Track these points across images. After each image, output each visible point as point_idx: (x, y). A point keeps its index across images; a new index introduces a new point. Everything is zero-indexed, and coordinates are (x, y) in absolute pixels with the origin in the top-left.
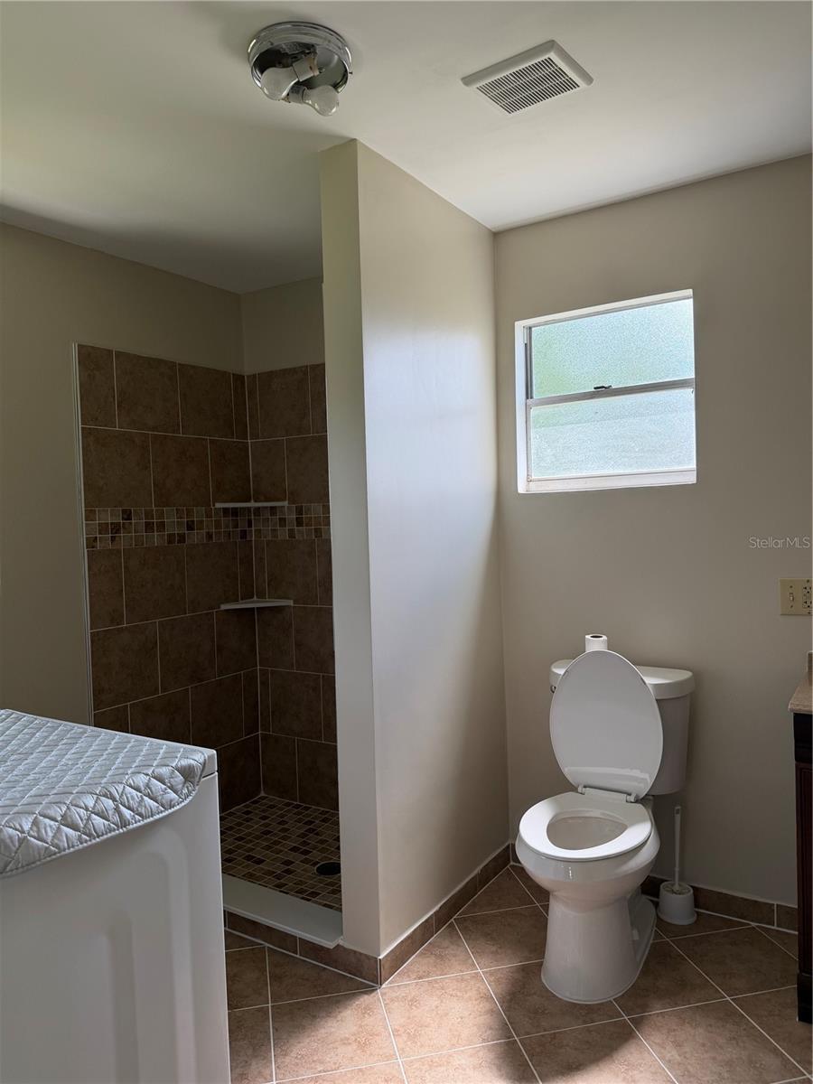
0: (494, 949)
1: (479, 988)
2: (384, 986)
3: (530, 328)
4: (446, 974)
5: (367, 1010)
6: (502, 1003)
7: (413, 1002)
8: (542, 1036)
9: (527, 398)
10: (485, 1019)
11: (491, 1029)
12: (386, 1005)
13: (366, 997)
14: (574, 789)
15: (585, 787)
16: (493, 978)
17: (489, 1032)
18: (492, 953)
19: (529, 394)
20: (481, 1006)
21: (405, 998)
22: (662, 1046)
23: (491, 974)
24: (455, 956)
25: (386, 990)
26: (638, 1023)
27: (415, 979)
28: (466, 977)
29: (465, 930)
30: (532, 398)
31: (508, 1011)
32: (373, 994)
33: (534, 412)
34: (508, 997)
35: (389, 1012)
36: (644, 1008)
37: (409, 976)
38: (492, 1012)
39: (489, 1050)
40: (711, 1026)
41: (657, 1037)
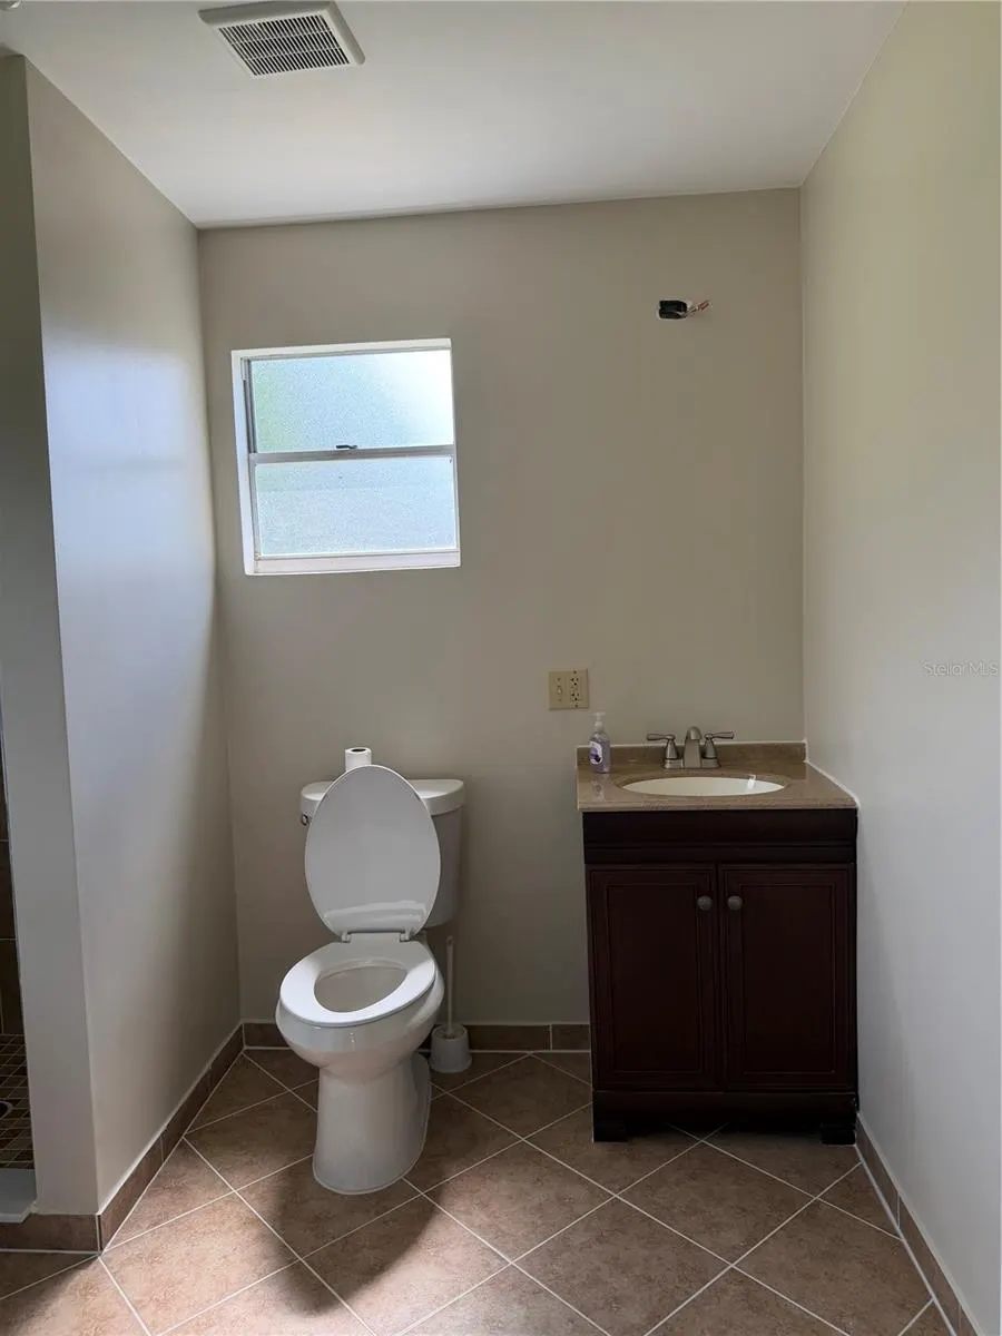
0: (245, 1159)
1: (239, 1213)
2: (105, 1250)
3: (249, 361)
4: (191, 1209)
5: (89, 1288)
6: (272, 1221)
7: (154, 1258)
8: (333, 1245)
9: (250, 452)
10: (256, 1249)
11: (266, 1258)
12: (114, 1274)
13: (82, 1272)
14: (335, 938)
15: (349, 933)
16: (253, 1196)
17: (265, 1263)
18: (246, 1164)
19: (251, 448)
20: (246, 1234)
21: (139, 1257)
22: (468, 1212)
23: (250, 1190)
24: (196, 1183)
25: (110, 1255)
26: (436, 1195)
27: (148, 1228)
28: (218, 1205)
29: (202, 1146)
30: (255, 452)
31: (283, 1229)
32: (92, 1267)
33: (259, 469)
34: (279, 1214)
35: (122, 1282)
36: (440, 1176)
37: (139, 1226)
38: (263, 1237)
39: (269, 1285)
40: (512, 1174)
41: (460, 1205)
